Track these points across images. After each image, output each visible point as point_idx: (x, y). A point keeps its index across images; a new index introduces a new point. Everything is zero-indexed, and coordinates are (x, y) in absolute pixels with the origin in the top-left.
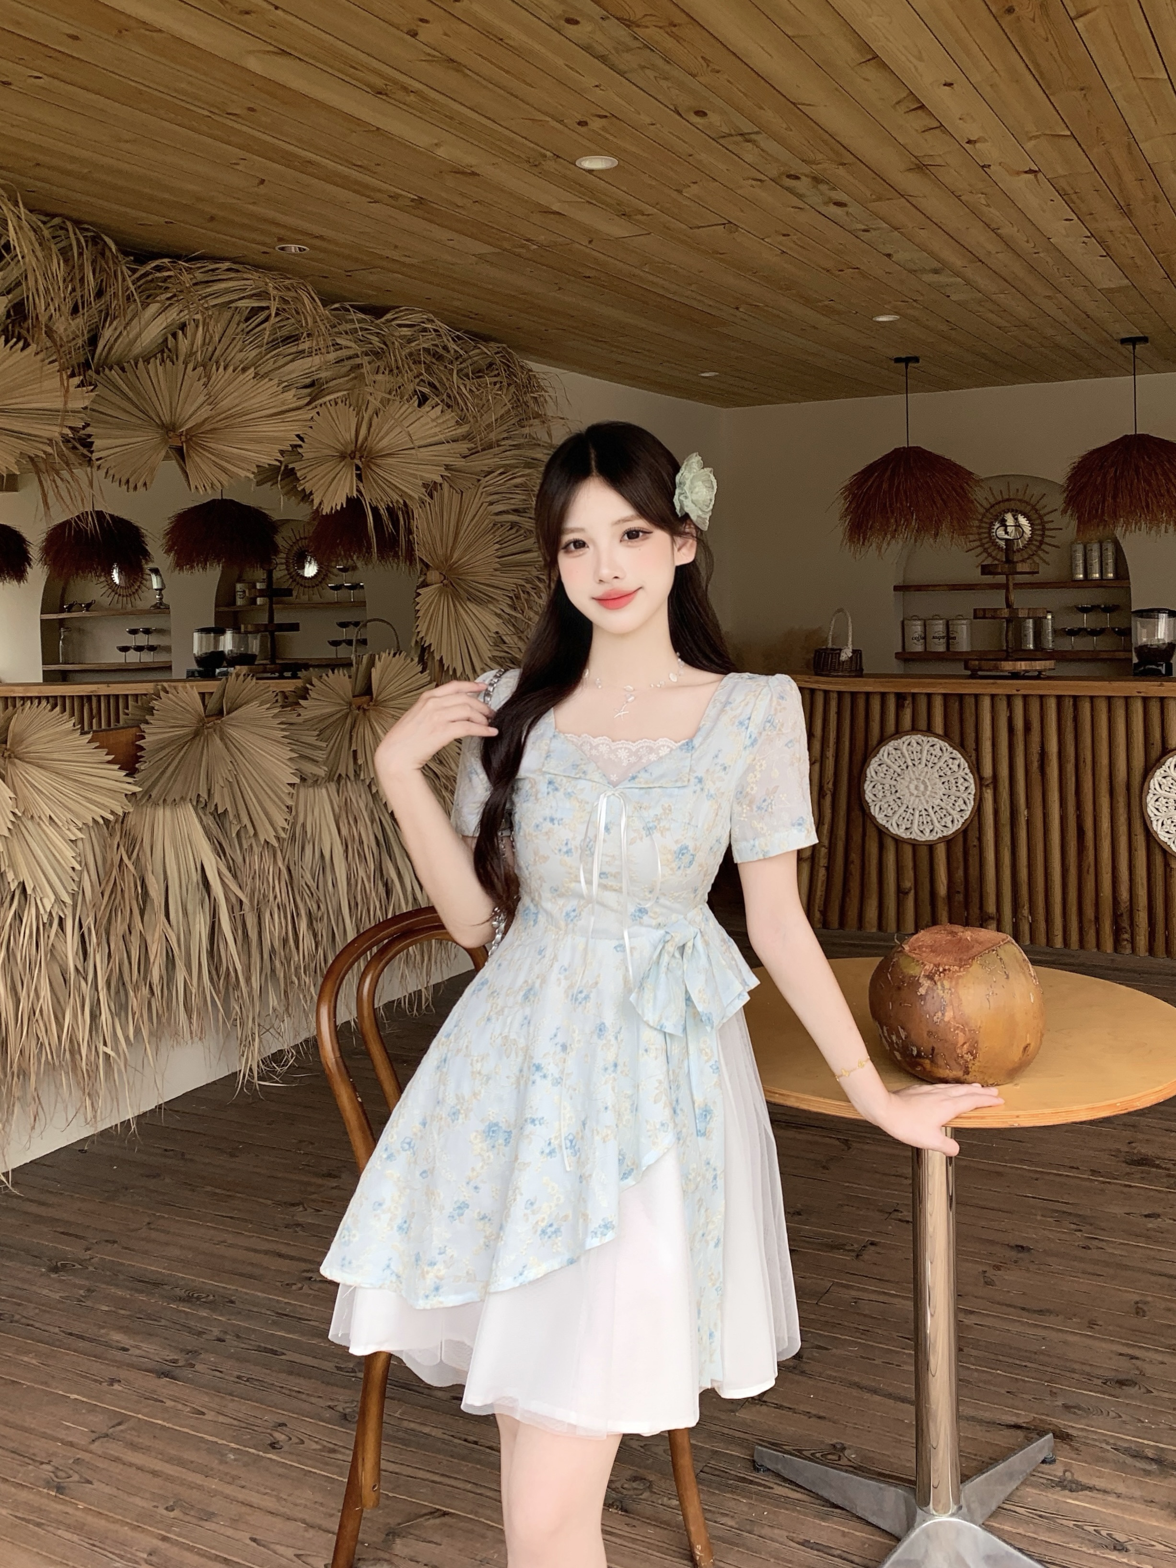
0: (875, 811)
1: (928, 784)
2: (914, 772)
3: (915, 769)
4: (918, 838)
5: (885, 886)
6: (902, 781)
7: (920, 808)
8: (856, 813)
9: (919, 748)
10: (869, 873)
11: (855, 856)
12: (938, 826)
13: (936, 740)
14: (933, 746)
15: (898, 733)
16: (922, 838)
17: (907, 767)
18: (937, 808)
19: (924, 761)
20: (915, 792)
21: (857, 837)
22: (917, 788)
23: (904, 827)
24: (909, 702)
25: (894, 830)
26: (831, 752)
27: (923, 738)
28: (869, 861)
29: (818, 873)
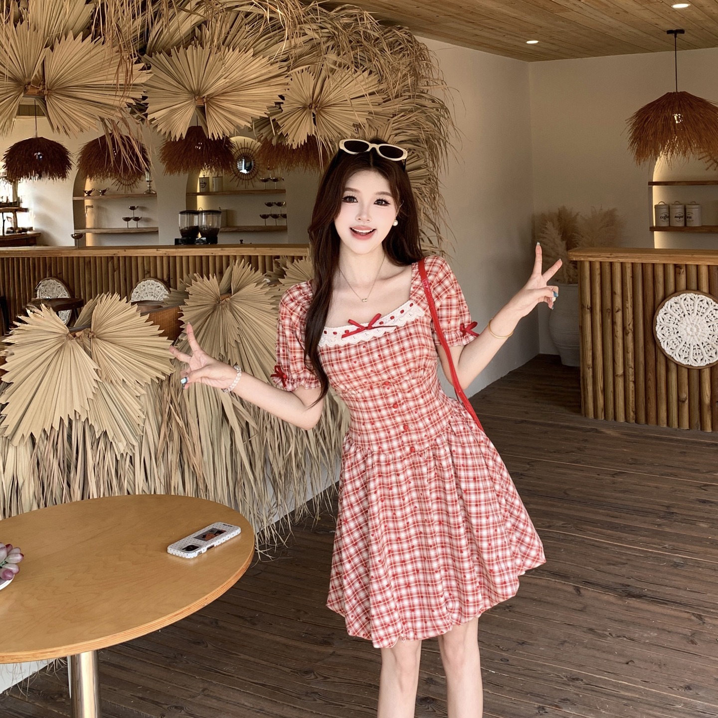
0: (664, 346)
1: (699, 327)
2: (689, 319)
3: (689, 317)
4: (693, 365)
5: (671, 396)
6: (681, 325)
7: (695, 344)
8: (651, 346)
9: (692, 302)
10: (660, 387)
11: (651, 376)
12: (706, 357)
13: (704, 297)
14: (701, 301)
15: (676, 292)
16: (695, 364)
17: (684, 316)
18: (705, 344)
19: (696, 312)
20: (691, 333)
21: (651, 362)
22: (691, 330)
23: (684, 357)
24: (683, 270)
25: (677, 359)
26: (629, 304)
27: (694, 295)
28: (660, 379)
29: (629, 385)
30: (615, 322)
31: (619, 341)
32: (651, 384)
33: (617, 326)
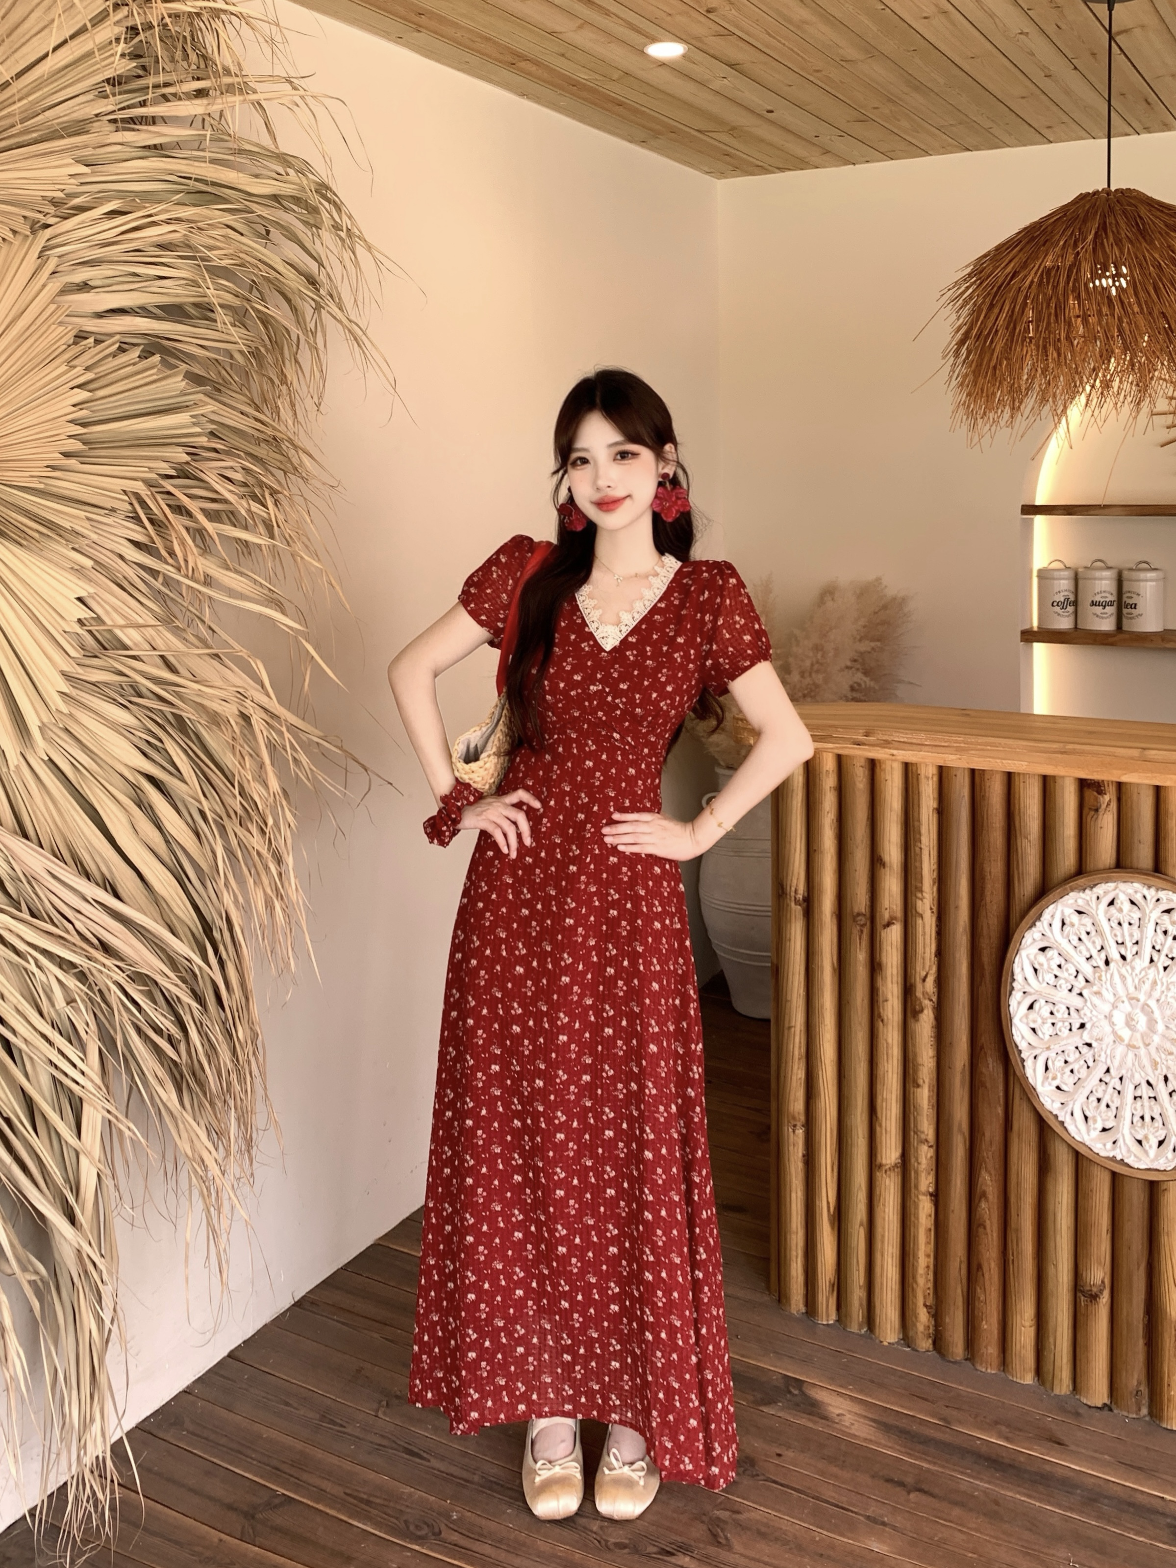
0: (1034, 1073)
1: (1157, 1015)
2: (1123, 978)
3: (1124, 968)
4: (1130, 1161)
5: (1051, 1270)
6: (1096, 1000)
7: (1139, 1078)
8: (992, 1067)
9: (1136, 915)
10: (1018, 1231)
11: (988, 1181)
14: (1169, 910)
15: (1083, 874)
16: (1138, 1161)
17: (1107, 963)
19: (1147, 951)
20: (1126, 1034)
21: (992, 1130)
22: (1130, 1022)
23: (1098, 1124)
24: (1109, 797)
26: (926, 904)
27: (1145, 891)
28: (1018, 1197)
29: (917, 1207)
30: (880, 965)
31: (891, 1037)
32: (989, 1210)
33: (884, 979)
